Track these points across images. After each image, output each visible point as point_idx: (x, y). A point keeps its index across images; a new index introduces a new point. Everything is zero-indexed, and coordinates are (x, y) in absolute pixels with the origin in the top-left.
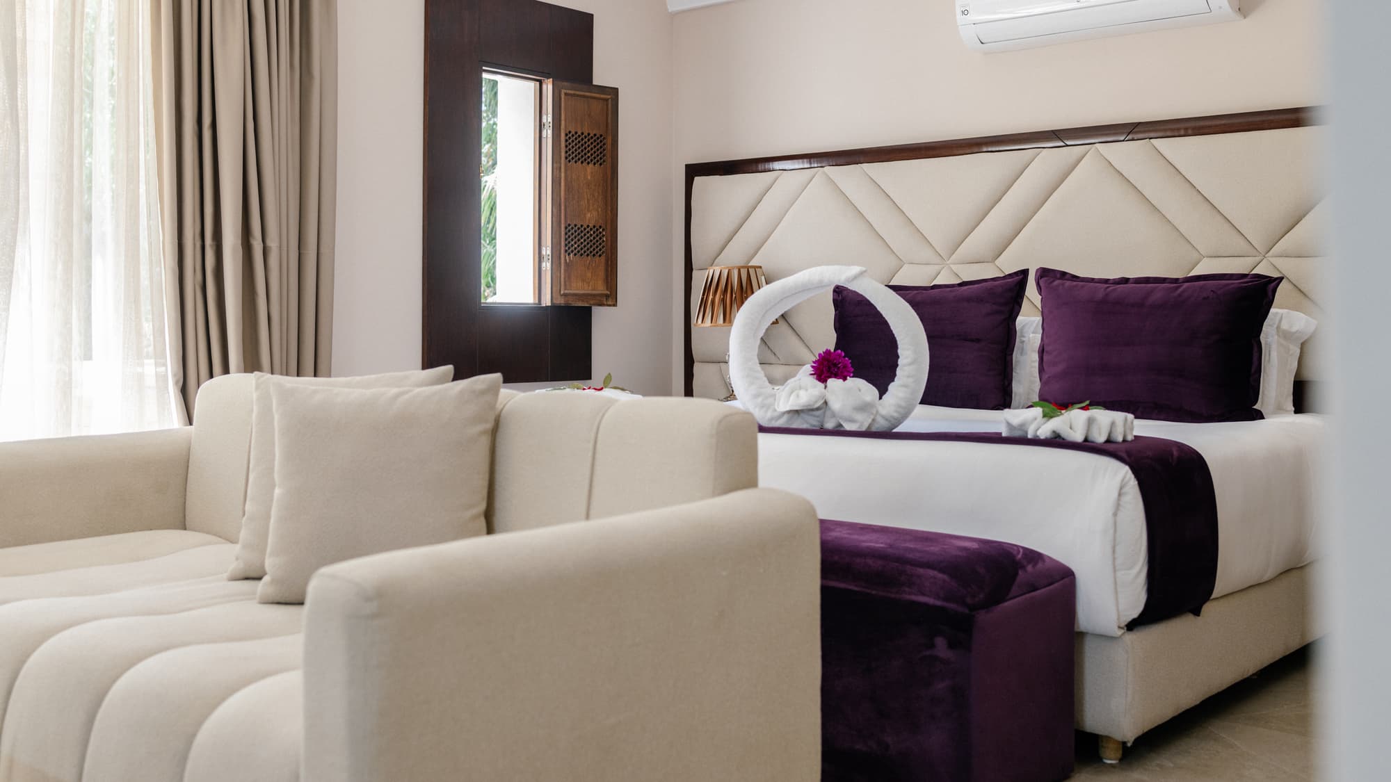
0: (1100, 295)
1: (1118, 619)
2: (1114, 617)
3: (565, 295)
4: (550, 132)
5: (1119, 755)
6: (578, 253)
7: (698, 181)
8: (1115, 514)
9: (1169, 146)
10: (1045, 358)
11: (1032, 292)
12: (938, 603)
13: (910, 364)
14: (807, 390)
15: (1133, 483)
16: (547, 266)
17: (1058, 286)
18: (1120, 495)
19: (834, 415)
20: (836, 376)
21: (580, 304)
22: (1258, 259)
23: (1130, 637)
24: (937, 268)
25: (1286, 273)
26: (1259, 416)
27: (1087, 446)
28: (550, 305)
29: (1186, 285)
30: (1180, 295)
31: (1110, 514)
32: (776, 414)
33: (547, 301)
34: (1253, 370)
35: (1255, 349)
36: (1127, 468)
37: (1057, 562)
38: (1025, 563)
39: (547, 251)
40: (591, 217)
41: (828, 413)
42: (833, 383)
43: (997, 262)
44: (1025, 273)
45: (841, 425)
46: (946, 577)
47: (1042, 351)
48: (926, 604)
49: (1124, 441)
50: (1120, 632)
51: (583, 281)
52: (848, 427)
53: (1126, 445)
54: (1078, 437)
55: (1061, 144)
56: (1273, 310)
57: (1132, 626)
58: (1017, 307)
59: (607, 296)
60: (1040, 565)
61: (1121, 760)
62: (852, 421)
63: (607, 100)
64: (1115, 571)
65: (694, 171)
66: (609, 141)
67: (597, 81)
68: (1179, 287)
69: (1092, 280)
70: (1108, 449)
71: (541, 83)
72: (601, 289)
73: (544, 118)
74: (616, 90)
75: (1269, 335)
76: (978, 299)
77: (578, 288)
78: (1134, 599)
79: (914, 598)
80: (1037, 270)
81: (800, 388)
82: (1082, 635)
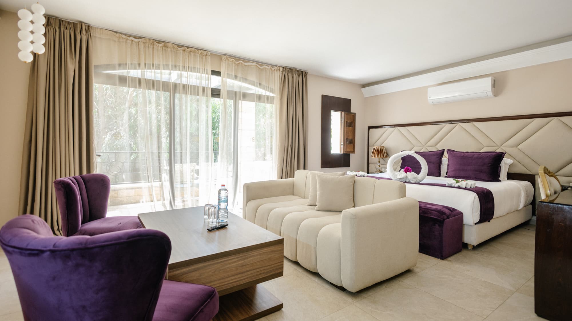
0: (462, 155)
1: (473, 222)
2: (472, 222)
3: (346, 152)
4: (343, 122)
5: (472, 248)
6: (348, 144)
7: (371, 129)
8: (473, 202)
9: (476, 124)
10: (449, 167)
11: (446, 154)
12: (436, 218)
13: (424, 170)
14: (403, 174)
15: (477, 196)
16: (342, 146)
17: (452, 153)
18: (474, 199)
19: (408, 179)
20: (409, 172)
21: (348, 153)
22: (498, 147)
23: (476, 226)
24: (422, 147)
25: (507, 152)
26: (500, 181)
27: (466, 189)
28: (343, 153)
29: (483, 154)
30: (481, 156)
31: (472, 203)
32: (397, 179)
33: (342, 153)
34: (499, 171)
35: (499, 167)
36: (476, 194)
37: (459, 211)
38: (453, 211)
39: (342, 143)
40: (350, 137)
41: (407, 179)
42: (408, 173)
43: (436, 146)
44: (444, 150)
45: (410, 181)
46: (438, 213)
47: (448, 166)
48: (433, 218)
49: (474, 188)
50: (473, 225)
51: (349, 149)
52: (412, 182)
53: (474, 189)
54: (464, 187)
55: (451, 123)
56: (504, 159)
57: (476, 224)
58: (442, 157)
59: (353, 152)
60: (456, 211)
61: (472, 249)
62: (412, 180)
63: (353, 115)
64: (473, 213)
65: (369, 128)
66: (354, 123)
67: (351, 112)
68: (481, 154)
69: (460, 152)
70: (470, 189)
71: (341, 112)
72: (352, 150)
73: (342, 119)
74: (355, 113)
75: (502, 164)
76: (434, 155)
77: (348, 150)
78: (477, 219)
79: (431, 216)
80: (447, 150)
81: (402, 174)
82: (464, 224)
